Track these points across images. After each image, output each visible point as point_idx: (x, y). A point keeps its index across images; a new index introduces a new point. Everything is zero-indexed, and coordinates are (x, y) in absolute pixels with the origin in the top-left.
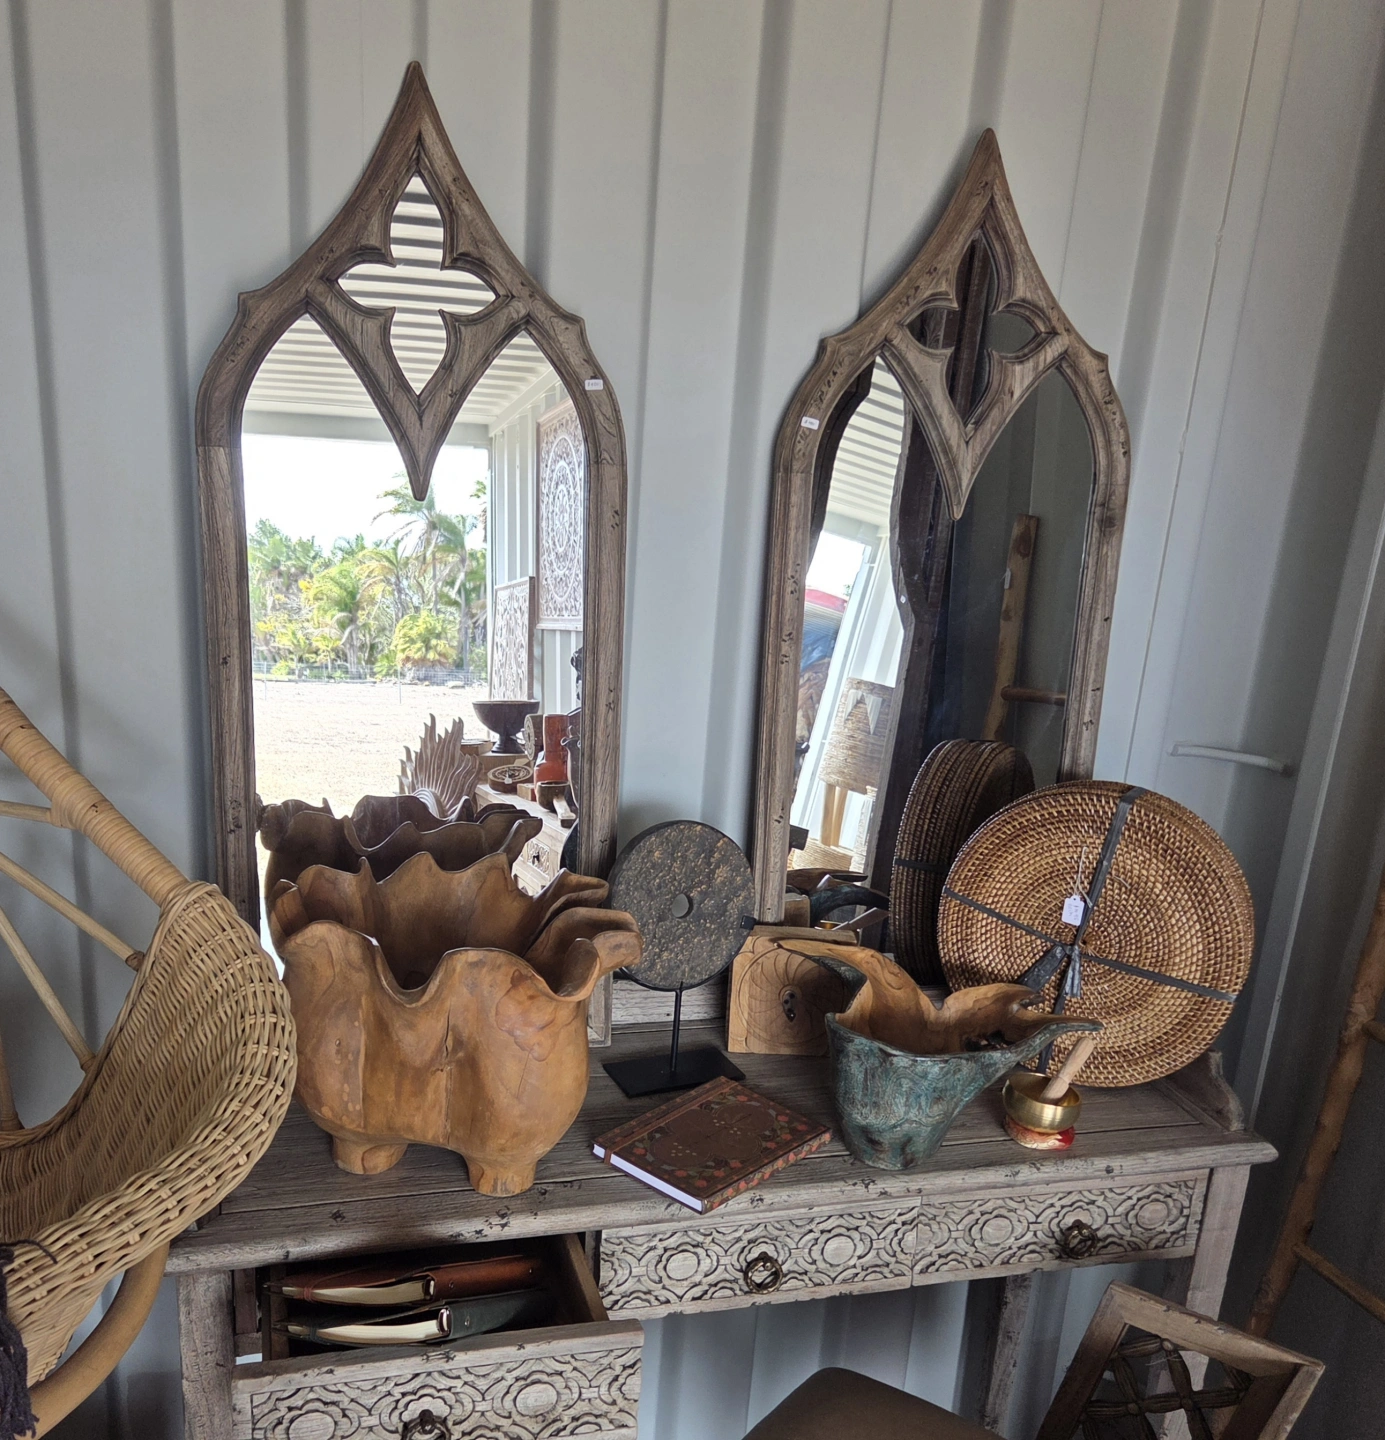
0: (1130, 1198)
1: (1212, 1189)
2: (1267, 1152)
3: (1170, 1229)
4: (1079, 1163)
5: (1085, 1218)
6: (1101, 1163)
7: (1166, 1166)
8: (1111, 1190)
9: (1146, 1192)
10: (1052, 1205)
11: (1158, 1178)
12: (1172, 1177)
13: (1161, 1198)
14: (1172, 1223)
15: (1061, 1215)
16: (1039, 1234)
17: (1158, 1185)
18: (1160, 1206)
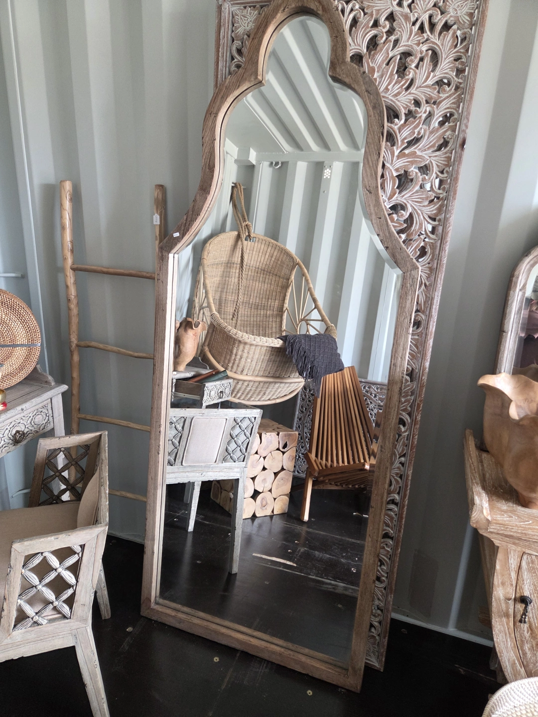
0: (30, 417)
1: (53, 405)
2: (64, 388)
3: (44, 422)
4: (12, 411)
5: (18, 429)
6: (19, 408)
7: (39, 402)
8: (24, 416)
9: (34, 413)
10: (7, 429)
11: (37, 407)
12: (41, 405)
13: (39, 413)
14: (44, 420)
15: (11, 431)
16: (6, 440)
17: (37, 410)
18: (40, 416)
